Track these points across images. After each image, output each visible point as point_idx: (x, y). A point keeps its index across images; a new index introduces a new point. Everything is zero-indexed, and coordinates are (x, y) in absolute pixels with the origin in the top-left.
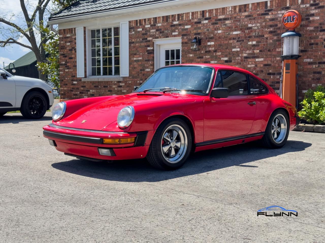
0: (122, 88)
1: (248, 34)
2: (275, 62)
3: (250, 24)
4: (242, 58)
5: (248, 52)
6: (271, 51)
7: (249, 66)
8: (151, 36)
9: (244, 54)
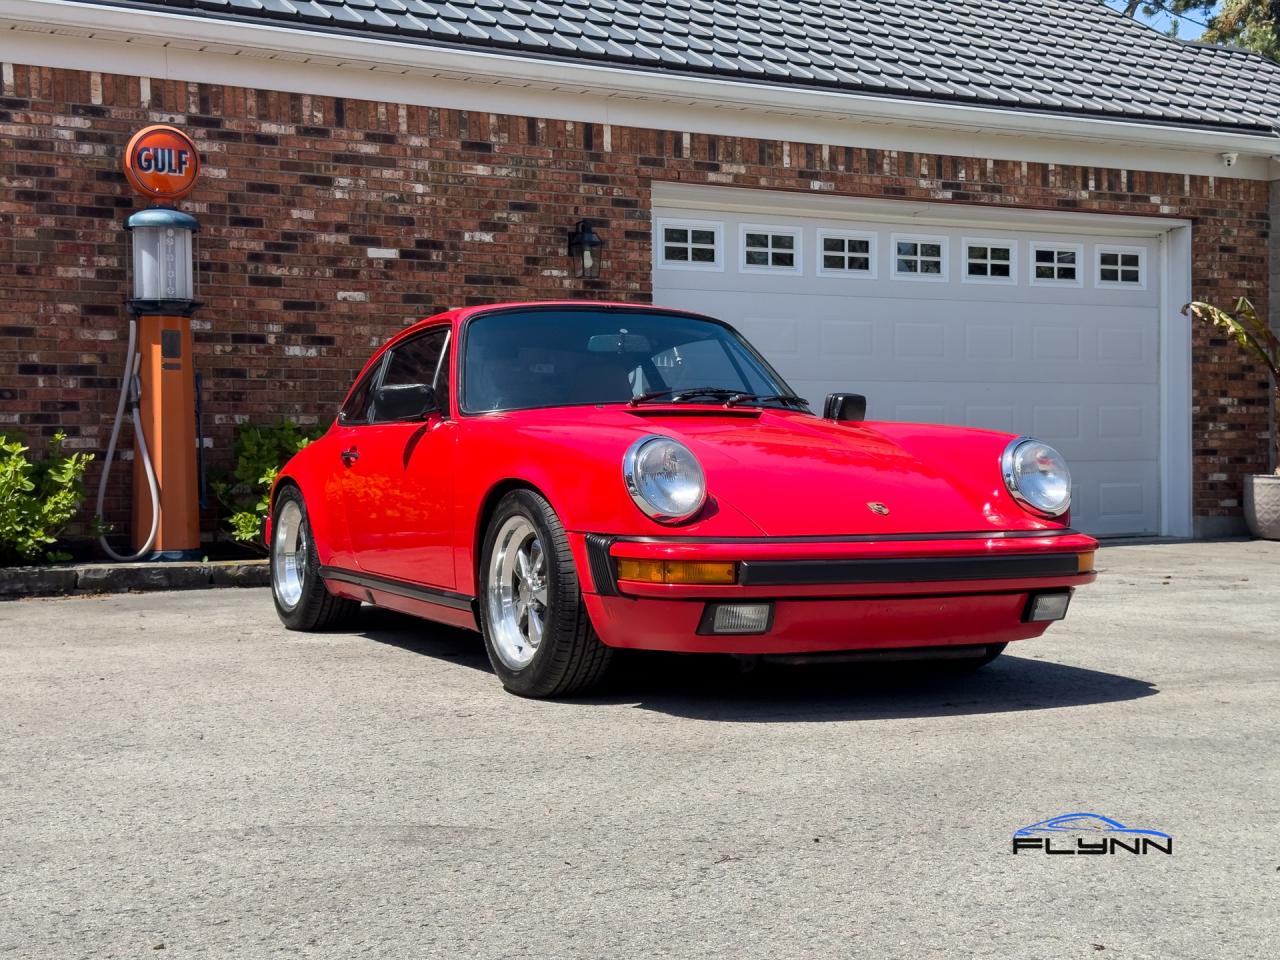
6: (30, 274)
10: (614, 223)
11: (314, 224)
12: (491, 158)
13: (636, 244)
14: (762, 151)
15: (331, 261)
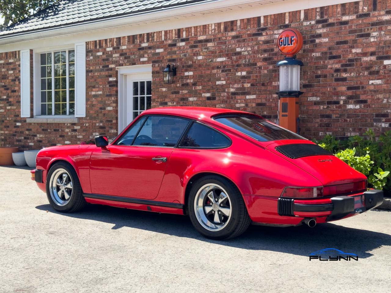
0: (77, 133)
1: (236, 62)
2: (271, 101)
3: (238, 47)
4: (228, 95)
5: (236, 86)
7: (237, 105)
8: (113, 63)
9: (231, 89)
11: (361, 54)
15: (368, 68)
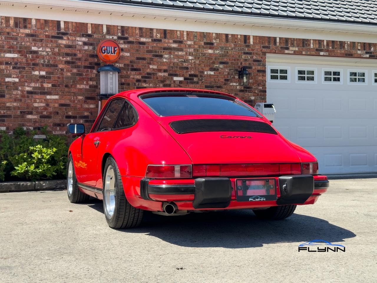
1: (31, 60)
2: (76, 102)
3: (34, 46)
4: (23, 93)
5: (33, 85)
6: (69, 87)
7: (36, 105)
9: (26, 87)
10: (254, 68)
11: (156, 70)
12: (213, 47)
13: (261, 74)
14: (303, 43)
15: (162, 82)
